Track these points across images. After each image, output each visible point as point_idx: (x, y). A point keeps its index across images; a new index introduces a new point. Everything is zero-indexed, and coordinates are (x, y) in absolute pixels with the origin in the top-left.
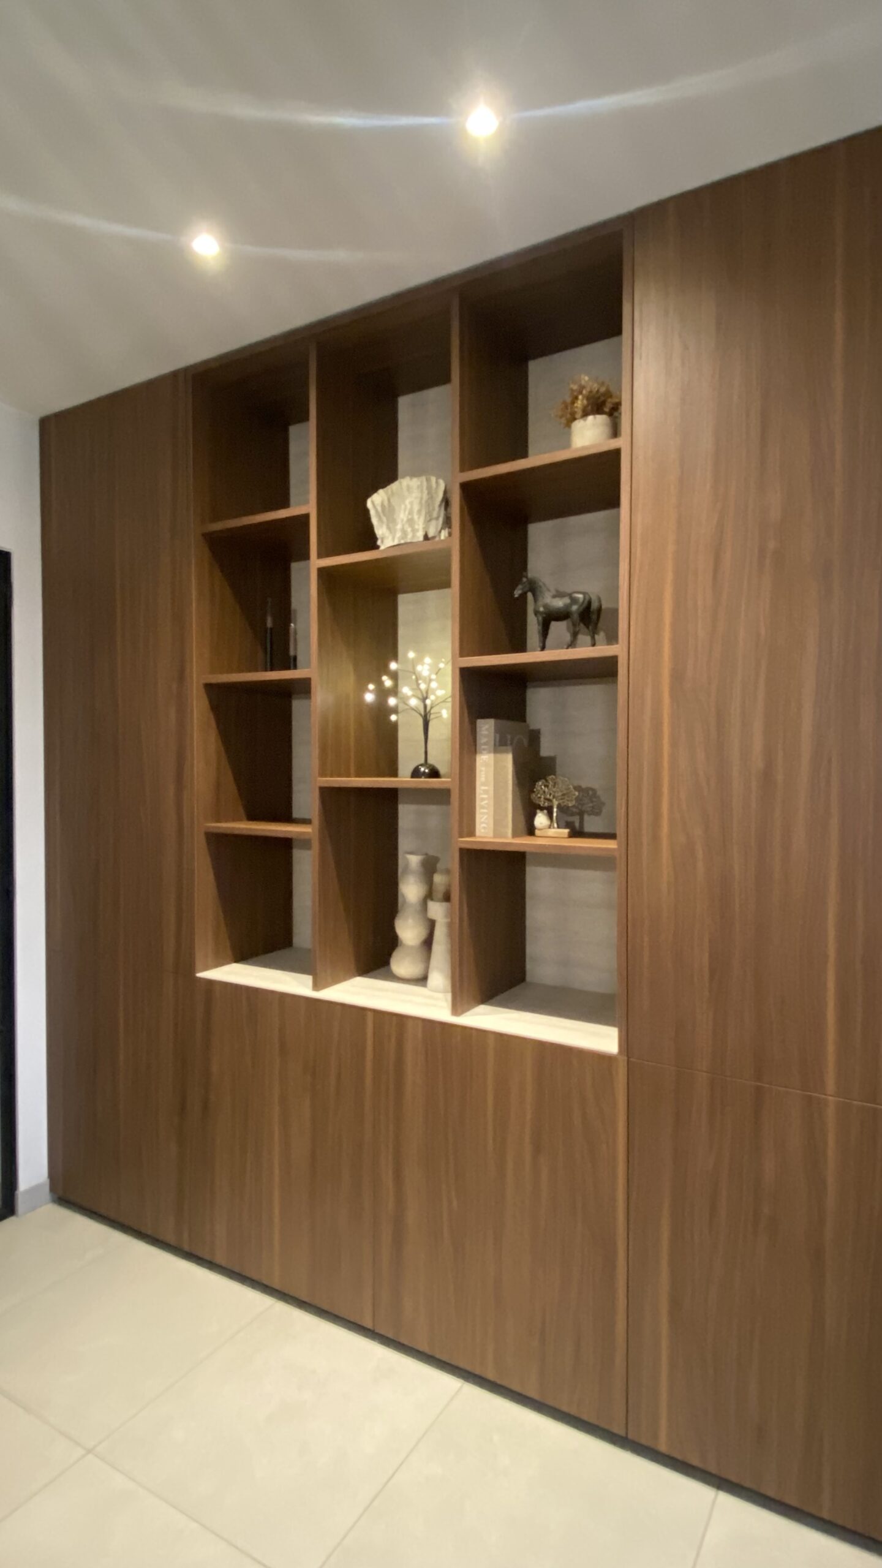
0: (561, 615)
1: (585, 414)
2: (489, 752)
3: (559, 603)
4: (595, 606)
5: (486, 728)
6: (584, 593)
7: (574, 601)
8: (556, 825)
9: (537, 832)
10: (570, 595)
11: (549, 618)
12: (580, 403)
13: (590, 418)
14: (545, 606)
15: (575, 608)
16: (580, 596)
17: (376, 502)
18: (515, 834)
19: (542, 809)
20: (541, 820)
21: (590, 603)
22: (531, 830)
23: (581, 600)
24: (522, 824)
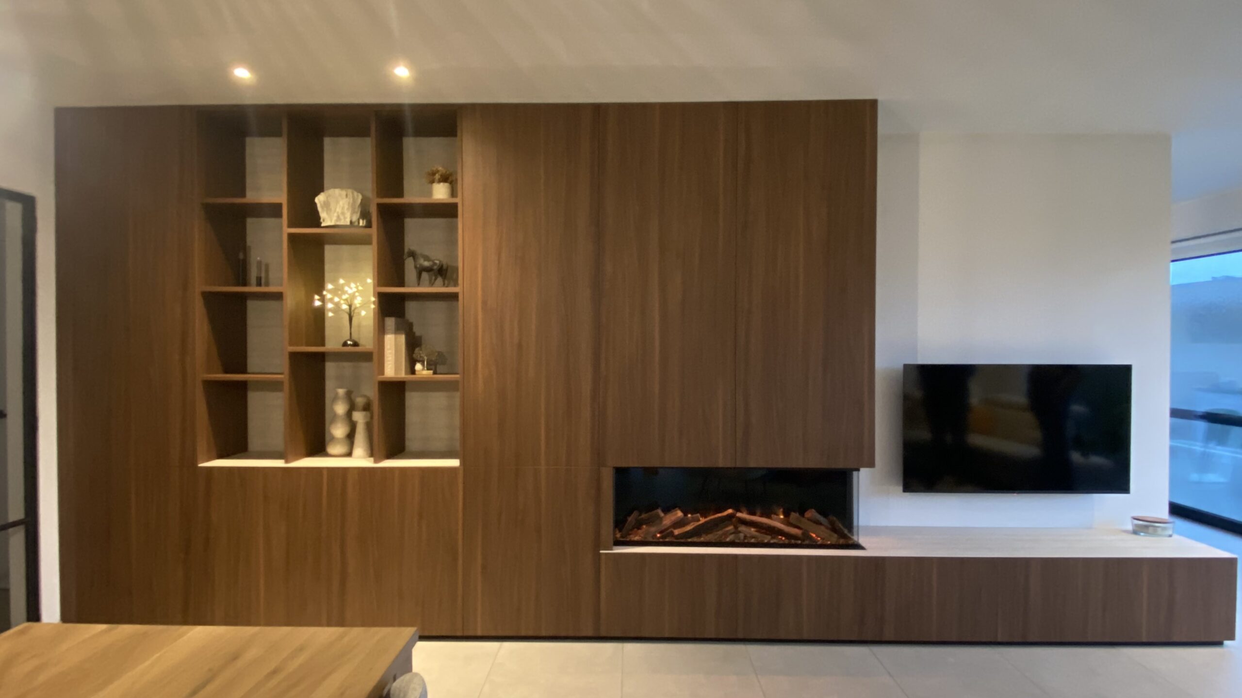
0: (428, 270)
1: (440, 181)
2: (392, 333)
3: (426, 264)
4: (445, 267)
5: (390, 322)
6: (440, 261)
7: (435, 264)
8: (426, 369)
9: (417, 373)
10: (433, 261)
11: (421, 270)
12: (437, 176)
13: (442, 184)
14: (421, 265)
15: (435, 267)
16: (437, 262)
17: (320, 199)
18: (406, 373)
19: (419, 361)
20: (418, 367)
21: (442, 266)
22: (413, 371)
23: (438, 264)
24: (409, 370)
